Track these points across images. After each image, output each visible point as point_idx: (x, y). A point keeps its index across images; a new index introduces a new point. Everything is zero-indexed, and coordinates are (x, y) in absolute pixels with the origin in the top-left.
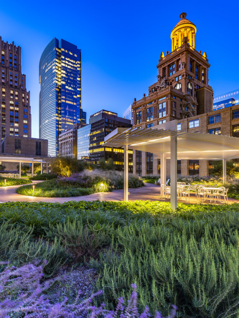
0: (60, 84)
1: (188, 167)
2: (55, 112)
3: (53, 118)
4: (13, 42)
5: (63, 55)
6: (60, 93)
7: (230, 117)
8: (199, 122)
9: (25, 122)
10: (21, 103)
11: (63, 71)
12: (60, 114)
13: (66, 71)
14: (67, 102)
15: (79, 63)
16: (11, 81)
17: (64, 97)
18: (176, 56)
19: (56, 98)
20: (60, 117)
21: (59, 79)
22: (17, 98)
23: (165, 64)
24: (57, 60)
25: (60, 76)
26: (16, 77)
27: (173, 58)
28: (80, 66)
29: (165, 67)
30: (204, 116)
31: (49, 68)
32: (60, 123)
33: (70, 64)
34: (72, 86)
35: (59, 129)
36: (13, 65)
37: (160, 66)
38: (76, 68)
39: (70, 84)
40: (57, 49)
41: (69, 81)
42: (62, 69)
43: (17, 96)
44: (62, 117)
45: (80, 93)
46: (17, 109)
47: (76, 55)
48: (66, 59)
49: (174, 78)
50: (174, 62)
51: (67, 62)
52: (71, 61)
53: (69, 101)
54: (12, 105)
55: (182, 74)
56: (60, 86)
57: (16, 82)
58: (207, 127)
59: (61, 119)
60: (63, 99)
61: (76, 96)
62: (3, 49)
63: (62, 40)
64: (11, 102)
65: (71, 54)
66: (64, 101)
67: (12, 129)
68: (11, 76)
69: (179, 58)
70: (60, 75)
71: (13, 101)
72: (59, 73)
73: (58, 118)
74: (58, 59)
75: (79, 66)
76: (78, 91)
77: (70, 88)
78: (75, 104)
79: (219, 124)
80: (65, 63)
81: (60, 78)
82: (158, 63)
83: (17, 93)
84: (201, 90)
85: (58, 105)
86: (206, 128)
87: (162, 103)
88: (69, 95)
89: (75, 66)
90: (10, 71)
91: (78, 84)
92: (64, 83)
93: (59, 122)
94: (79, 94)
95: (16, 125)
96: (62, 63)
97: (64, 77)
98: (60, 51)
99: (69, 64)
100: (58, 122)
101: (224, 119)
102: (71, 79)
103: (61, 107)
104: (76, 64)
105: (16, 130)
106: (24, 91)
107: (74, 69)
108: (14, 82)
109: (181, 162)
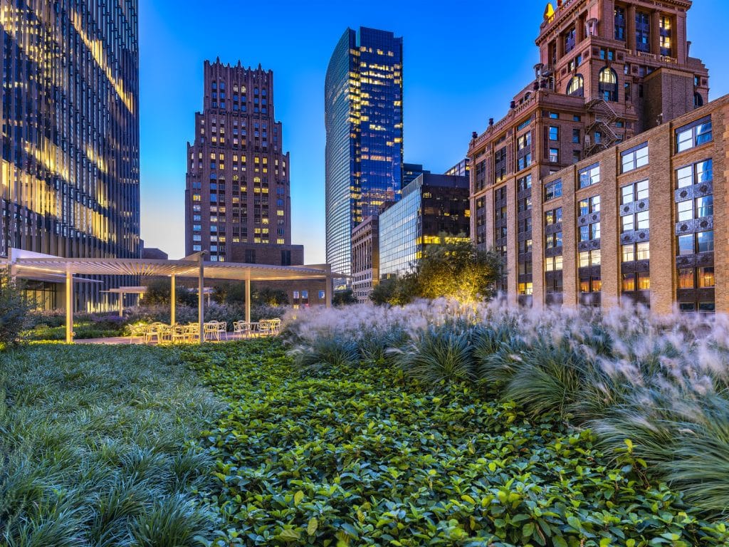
0: (357, 122)
1: (576, 286)
2: (349, 184)
3: (346, 196)
4: (260, 64)
5: (364, 61)
6: (359, 142)
7: (669, 148)
8: (601, 171)
9: (280, 213)
10: (272, 178)
11: (363, 95)
12: (359, 186)
13: (371, 93)
14: (374, 158)
15: (398, 67)
16: (257, 139)
17: (366, 150)
18: (576, 8)
19: (350, 154)
20: (359, 193)
21: (357, 113)
22: (265, 171)
23: (554, 31)
24: (352, 75)
25: (358, 107)
26: (264, 130)
27: (570, 13)
28: (401, 75)
29: (554, 40)
30: (610, 154)
31: (338, 95)
32: (360, 204)
33: (379, 75)
34: (383, 121)
35: (358, 218)
36: (260, 108)
37: (543, 39)
38: (392, 80)
39: (379, 118)
40: (353, 52)
41: (376, 113)
42: (362, 91)
43: (265, 166)
44: (363, 191)
45: (400, 133)
46: (265, 190)
47: (390, 54)
48: (370, 66)
49: (567, 65)
50: (573, 24)
51: (372, 74)
52: (381, 68)
53: (378, 155)
54: (257, 185)
55: (584, 51)
56: (359, 126)
57: (264, 139)
58: (617, 180)
59: (360, 197)
60: (365, 153)
61: (392, 140)
62: (243, 83)
63: (362, 29)
64: (257, 180)
65: (382, 53)
66: (365, 157)
67: (257, 231)
68: (257, 130)
69: (584, 10)
70: (359, 103)
71: (259, 177)
72: (357, 99)
73: (354, 196)
74: (353, 71)
75: (396, 74)
76: (397, 128)
77: (379, 128)
78: (389, 159)
79: (645, 171)
80: (368, 77)
81: (359, 111)
82: (538, 34)
83: (265, 161)
84: (652, 78)
85: (355, 167)
86: (615, 186)
87: (525, 135)
88: (377, 142)
89: (389, 76)
90: (254, 121)
91: (396, 114)
92: (365, 119)
93: (358, 203)
94: (397, 137)
95: (265, 221)
96: (362, 78)
97: (366, 107)
98: (357, 54)
99: (376, 76)
100: (356, 204)
101: (655, 156)
102: (382, 106)
103: (360, 171)
104: (392, 73)
105: (265, 231)
106: (278, 154)
107: (388, 84)
108: (261, 140)
109: (564, 274)
